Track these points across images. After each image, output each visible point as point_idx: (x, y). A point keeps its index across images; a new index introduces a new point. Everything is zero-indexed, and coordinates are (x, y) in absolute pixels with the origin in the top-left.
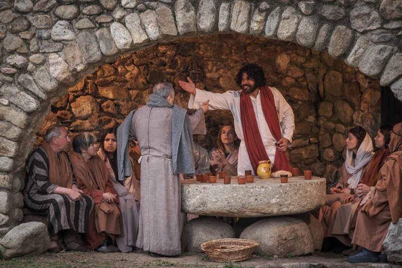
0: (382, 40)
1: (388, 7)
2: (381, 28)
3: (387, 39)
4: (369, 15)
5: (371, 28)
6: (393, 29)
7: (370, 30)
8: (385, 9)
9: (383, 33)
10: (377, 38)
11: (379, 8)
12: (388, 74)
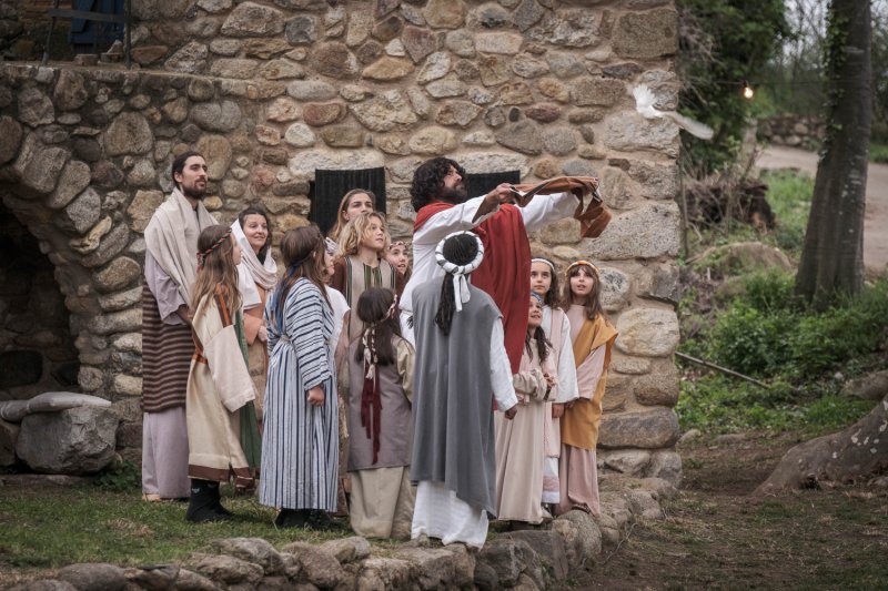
0: (56, 141)
1: (66, 92)
2: (56, 122)
3: (62, 139)
4: (40, 102)
5: (44, 121)
6: (68, 125)
7: (44, 125)
8: (64, 94)
9: (58, 129)
10: (51, 137)
11: (52, 93)
12: (65, 191)
